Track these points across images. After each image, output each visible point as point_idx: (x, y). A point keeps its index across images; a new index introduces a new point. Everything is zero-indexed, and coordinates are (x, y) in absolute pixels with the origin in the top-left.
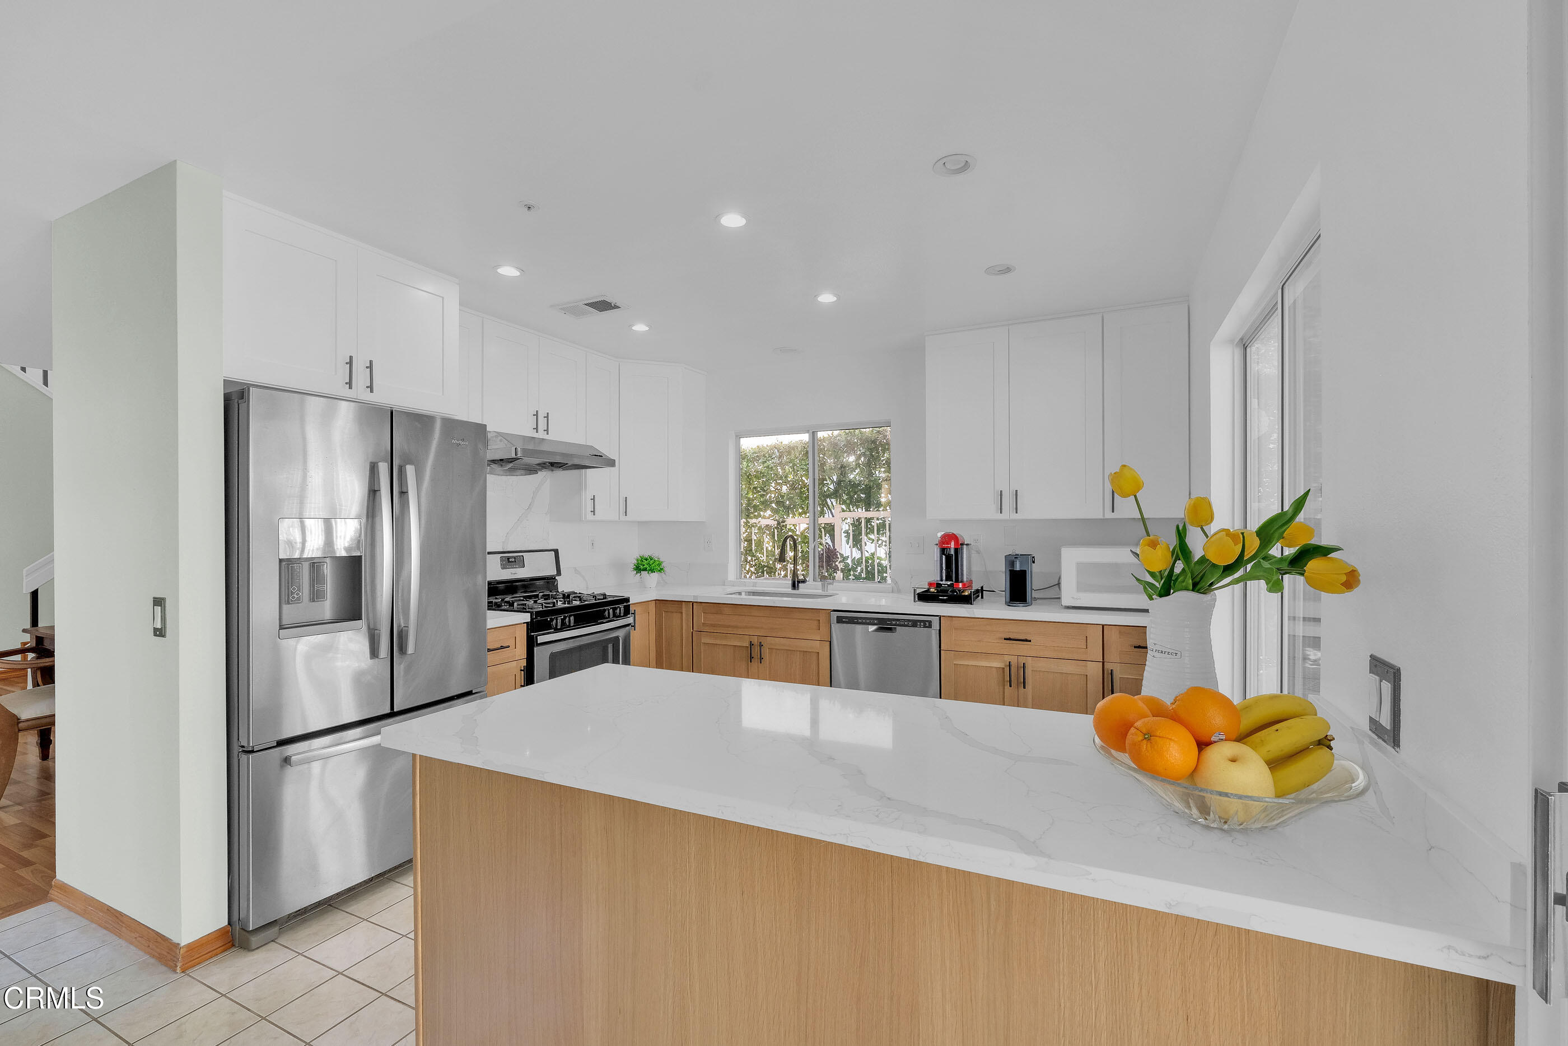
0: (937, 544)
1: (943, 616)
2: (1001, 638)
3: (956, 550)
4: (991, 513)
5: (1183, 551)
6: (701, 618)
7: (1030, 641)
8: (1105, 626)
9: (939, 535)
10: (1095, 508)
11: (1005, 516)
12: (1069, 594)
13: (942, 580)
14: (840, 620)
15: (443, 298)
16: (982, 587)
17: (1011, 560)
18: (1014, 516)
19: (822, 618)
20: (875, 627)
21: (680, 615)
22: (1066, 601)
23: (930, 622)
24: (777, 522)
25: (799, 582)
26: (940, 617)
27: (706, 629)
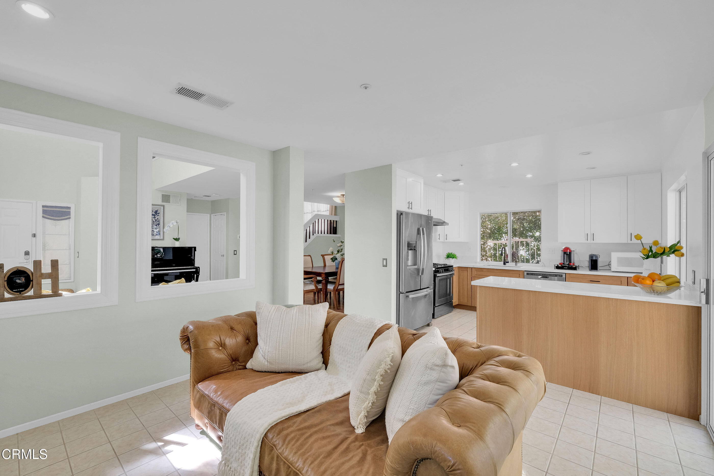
0: (562, 251)
1: (567, 273)
2: (589, 281)
3: (570, 253)
4: (583, 240)
5: (651, 250)
6: (474, 273)
7: (600, 282)
8: (628, 278)
9: (563, 247)
10: (625, 239)
11: (589, 241)
12: (614, 267)
13: (564, 262)
14: (528, 274)
15: (421, 183)
16: (579, 265)
17: (591, 256)
18: (592, 242)
19: (521, 273)
20: (541, 277)
21: (467, 272)
22: (612, 270)
23: (562, 275)
24: (483, 242)
25: (506, 262)
26: (566, 274)
27: (477, 276)
